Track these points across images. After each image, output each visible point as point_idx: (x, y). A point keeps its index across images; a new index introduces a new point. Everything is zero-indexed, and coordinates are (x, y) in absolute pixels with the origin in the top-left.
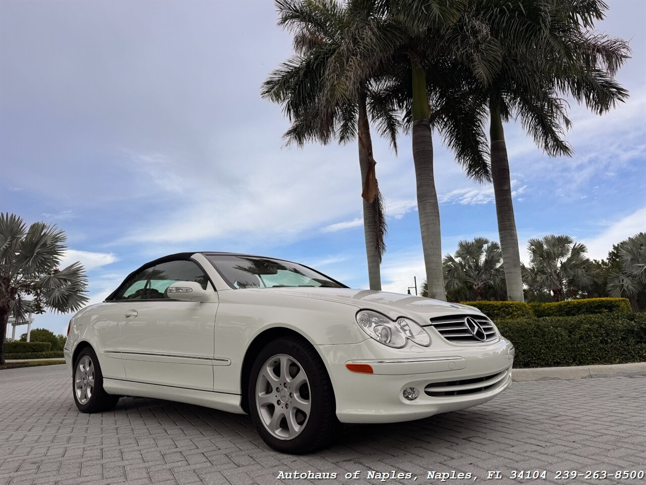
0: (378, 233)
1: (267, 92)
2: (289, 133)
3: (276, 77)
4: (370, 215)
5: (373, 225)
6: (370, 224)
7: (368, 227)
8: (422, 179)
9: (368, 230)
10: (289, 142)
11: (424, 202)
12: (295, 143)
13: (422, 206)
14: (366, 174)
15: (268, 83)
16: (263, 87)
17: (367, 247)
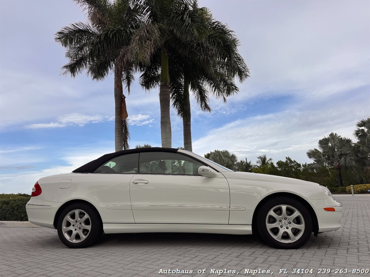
0: (125, 138)
1: (59, 39)
2: (66, 67)
3: (66, 32)
4: (120, 127)
5: (121, 133)
6: (119, 132)
7: (118, 134)
8: (164, 114)
9: (118, 136)
10: (66, 72)
11: (166, 126)
12: (69, 74)
13: (164, 128)
14: (120, 102)
15: (60, 33)
16: (56, 34)
17: (115, 146)
